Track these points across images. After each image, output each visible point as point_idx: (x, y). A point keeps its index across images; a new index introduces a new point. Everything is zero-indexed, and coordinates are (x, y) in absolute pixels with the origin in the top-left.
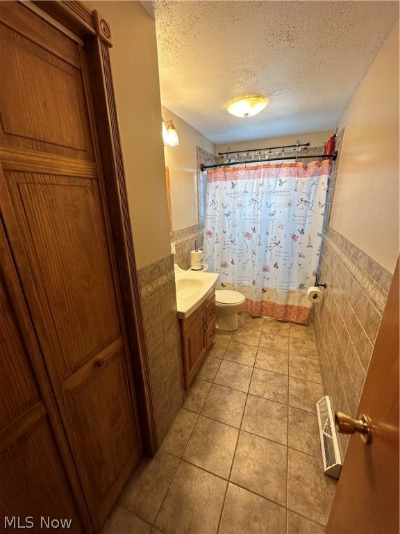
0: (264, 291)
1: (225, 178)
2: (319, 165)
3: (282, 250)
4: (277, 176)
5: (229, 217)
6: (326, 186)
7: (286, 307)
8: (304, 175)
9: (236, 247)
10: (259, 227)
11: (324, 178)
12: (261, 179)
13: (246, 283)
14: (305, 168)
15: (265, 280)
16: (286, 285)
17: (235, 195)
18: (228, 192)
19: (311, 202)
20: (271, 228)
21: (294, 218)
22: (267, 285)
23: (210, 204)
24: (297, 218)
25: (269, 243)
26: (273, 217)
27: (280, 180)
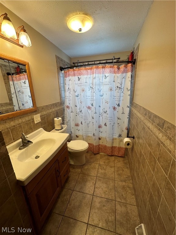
0: (100, 139)
1: (74, 75)
2: (126, 67)
3: (108, 116)
4: (103, 73)
5: (78, 98)
6: (130, 79)
7: (112, 147)
8: (118, 73)
9: (83, 115)
10: (95, 103)
11: (129, 74)
12: (94, 75)
13: (90, 135)
14: (119, 68)
15: (100, 132)
16: (111, 135)
17: (81, 85)
18: (77, 83)
19: (122, 88)
20: (101, 103)
21: (114, 97)
22: (101, 135)
23: (67, 90)
24: (115, 98)
25: (101, 112)
26: (103, 97)
27: (105, 75)
